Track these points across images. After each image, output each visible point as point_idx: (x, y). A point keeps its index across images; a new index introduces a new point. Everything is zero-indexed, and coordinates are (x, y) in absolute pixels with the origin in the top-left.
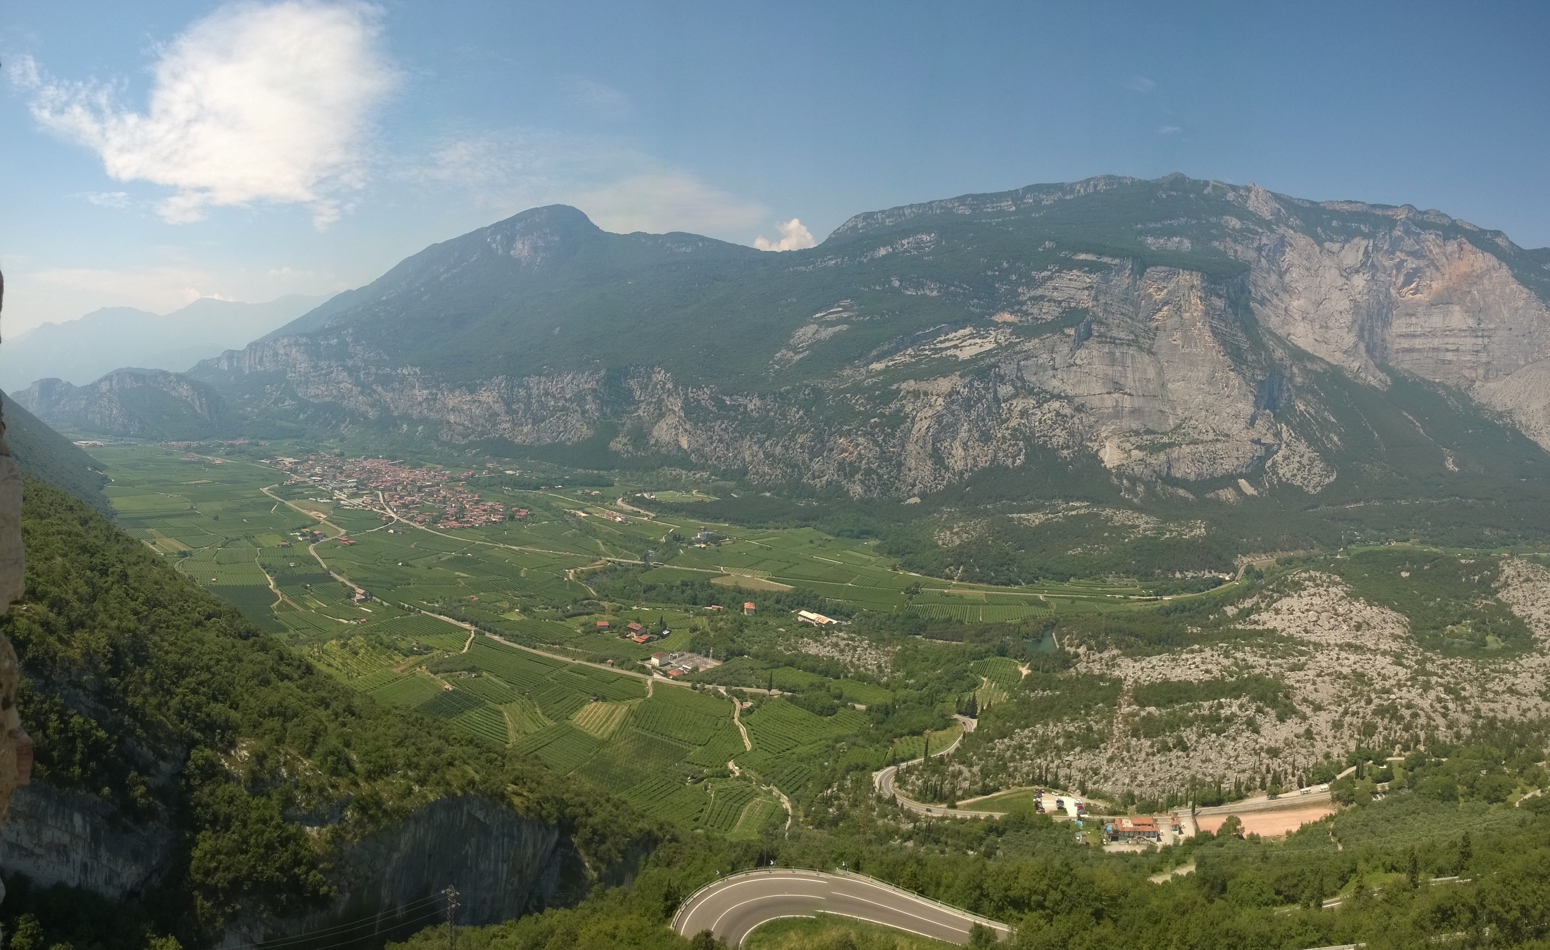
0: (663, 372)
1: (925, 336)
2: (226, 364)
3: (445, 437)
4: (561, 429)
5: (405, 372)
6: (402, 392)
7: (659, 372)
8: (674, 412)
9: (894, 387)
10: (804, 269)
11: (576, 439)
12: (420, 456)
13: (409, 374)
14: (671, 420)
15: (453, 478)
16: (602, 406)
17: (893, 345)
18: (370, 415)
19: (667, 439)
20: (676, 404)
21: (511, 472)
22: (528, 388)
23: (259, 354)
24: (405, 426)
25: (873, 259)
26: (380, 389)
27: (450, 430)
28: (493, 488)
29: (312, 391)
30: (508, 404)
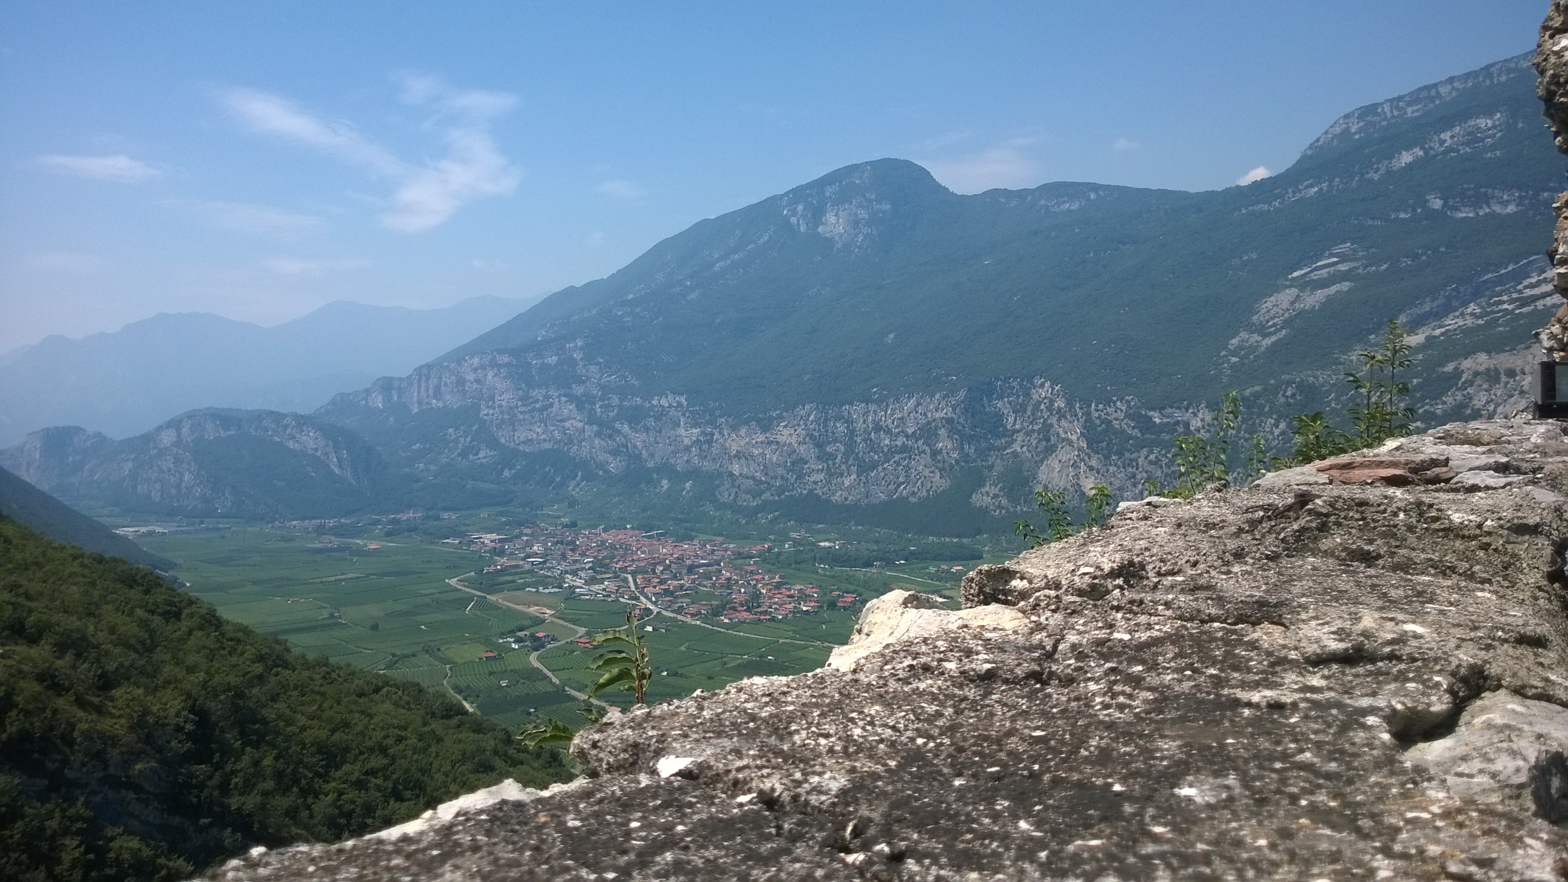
0: (1047, 384)
1: (1500, 280)
2: (380, 398)
3: (725, 497)
4: (901, 479)
5: (664, 402)
6: (660, 431)
7: (1042, 386)
8: (1070, 443)
9: (1449, 368)
10: (1266, 207)
11: (924, 494)
12: (688, 525)
13: (670, 406)
14: (1065, 454)
15: (740, 554)
16: (962, 444)
17: (1441, 301)
18: (612, 467)
19: (1062, 484)
20: (1073, 431)
21: (827, 544)
22: (849, 421)
23: (433, 382)
24: (665, 483)
25: (1389, 172)
26: (626, 428)
27: (733, 486)
28: (802, 566)
29: (522, 434)
30: (819, 446)
